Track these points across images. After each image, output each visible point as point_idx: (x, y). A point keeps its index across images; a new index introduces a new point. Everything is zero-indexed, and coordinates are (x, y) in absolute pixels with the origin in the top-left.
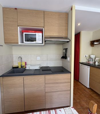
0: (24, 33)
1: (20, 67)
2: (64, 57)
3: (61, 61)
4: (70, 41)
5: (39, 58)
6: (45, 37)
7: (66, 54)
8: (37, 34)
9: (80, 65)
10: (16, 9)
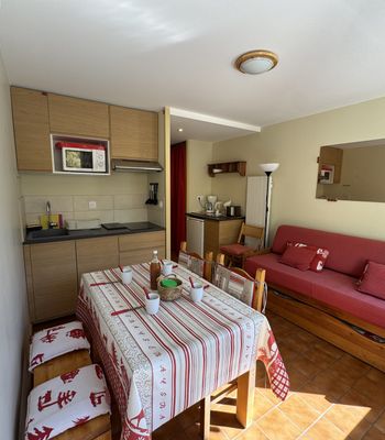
0: (64, 149)
1: (45, 228)
2: (153, 201)
3: (146, 210)
4: (163, 169)
5: (93, 205)
6: (113, 160)
7: (155, 196)
8: (94, 151)
9: (188, 218)
10: (44, 93)
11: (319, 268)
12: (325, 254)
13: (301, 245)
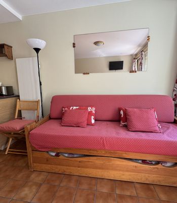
11: (93, 121)
12: (93, 110)
13: (74, 108)
